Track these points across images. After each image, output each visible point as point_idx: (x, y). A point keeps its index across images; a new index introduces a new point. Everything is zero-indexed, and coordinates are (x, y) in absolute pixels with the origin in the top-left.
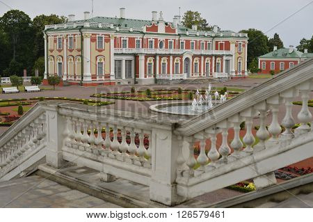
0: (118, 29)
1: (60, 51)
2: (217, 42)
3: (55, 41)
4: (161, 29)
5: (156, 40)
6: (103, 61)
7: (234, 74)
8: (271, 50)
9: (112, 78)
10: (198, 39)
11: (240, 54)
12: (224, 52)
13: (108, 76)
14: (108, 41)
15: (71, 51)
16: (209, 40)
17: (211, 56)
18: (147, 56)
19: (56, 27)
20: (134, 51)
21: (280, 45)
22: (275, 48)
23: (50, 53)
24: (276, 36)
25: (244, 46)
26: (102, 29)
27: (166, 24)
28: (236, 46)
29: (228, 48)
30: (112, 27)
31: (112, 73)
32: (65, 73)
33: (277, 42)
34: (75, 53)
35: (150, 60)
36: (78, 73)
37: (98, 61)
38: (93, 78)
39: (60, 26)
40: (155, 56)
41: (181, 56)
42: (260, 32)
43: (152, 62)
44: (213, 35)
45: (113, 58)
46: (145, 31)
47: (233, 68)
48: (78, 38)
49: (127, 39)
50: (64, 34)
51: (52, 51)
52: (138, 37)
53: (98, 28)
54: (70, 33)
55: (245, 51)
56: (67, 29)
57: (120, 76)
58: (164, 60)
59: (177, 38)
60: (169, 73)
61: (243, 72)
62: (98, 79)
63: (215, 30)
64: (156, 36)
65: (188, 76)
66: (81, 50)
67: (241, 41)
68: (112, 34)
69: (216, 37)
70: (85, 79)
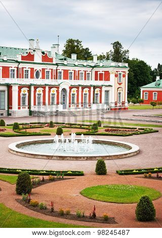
2: (96, 72)
4: (38, 58)
5: (32, 69)
7: (113, 105)
10: (77, 69)
11: (120, 84)
16: (89, 69)
17: (89, 87)
18: (20, 87)
20: (7, 81)
22: (158, 78)
25: (124, 76)
27: (43, 53)
28: (116, 76)
29: (108, 79)
35: (25, 91)
40: (29, 86)
41: (57, 86)
42: (142, 62)
44: (93, 65)
46: (20, 60)
52: (13, 66)
55: (125, 81)
58: (39, 91)
60: (44, 104)
61: (123, 103)
64: (32, 66)
65: (65, 108)
67: (120, 70)
69: (95, 66)
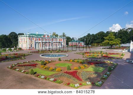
1: (22, 42)
2: (59, 39)
11: (64, 42)
12: (61, 41)
14: (33, 39)
19: (21, 36)
20: (40, 41)
23: (20, 42)
27: (47, 35)
30: (34, 36)
31: (34, 47)
32: (23, 47)
34: (25, 42)
36: (26, 47)
37: (31, 44)
41: (51, 42)
45: (34, 43)
46: (42, 37)
47: (63, 45)
48: (26, 38)
50: (22, 38)
53: (31, 36)
54: (24, 38)
56: (24, 36)
57: (36, 47)
58: (47, 43)
59: (50, 38)
61: (65, 46)
62: (31, 48)
64: (45, 38)
65: (52, 47)
66: (27, 41)
70: (28, 48)
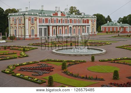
0: (40, 15)
1: (15, 25)
2: (83, 20)
3: (13, 20)
4: (59, 14)
5: (57, 19)
6: (34, 29)
7: (91, 33)
8: (107, 22)
9: (38, 36)
10: (75, 19)
11: (93, 25)
12: (87, 24)
13: (36, 35)
14: (36, 20)
15: (20, 25)
16: (80, 19)
17: (81, 26)
18: (53, 26)
19: (13, 14)
20: (48, 24)
21: (110, 20)
22: (108, 22)
23: (11, 26)
24: (109, 16)
25: (95, 21)
26: (34, 15)
27: (61, 12)
28: (92, 21)
29: (88, 22)
30: (38, 14)
31: (38, 34)
32: (18, 34)
33: (109, 19)
34: (22, 26)
36: (23, 34)
37: (32, 29)
38: (29, 36)
39: (15, 14)
40: (56, 26)
41: (68, 26)
42: (102, 15)
43: (55, 29)
44: (82, 17)
45: (38, 27)
46: (52, 16)
47: (90, 31)
48: (23, 19)
49: (45, 19)
50: (17, 17)
51: (12, 25)
52: (49, 18)
53: (31, 15)
54: (19, 17)
55: (95, 23)
56: (18, 15)
57: (41, 35)
58: (61, 28)
59: (66, 18)
60: (63, 33)
61: (95, 32)
62: (32, 37)
63: (83, 14)
64: (57, 18)
65: (71, 35)
66: (24, 24)
67: (93, 19)
68: (38, 17)
69: (83, 17)
70: (26, 37)
